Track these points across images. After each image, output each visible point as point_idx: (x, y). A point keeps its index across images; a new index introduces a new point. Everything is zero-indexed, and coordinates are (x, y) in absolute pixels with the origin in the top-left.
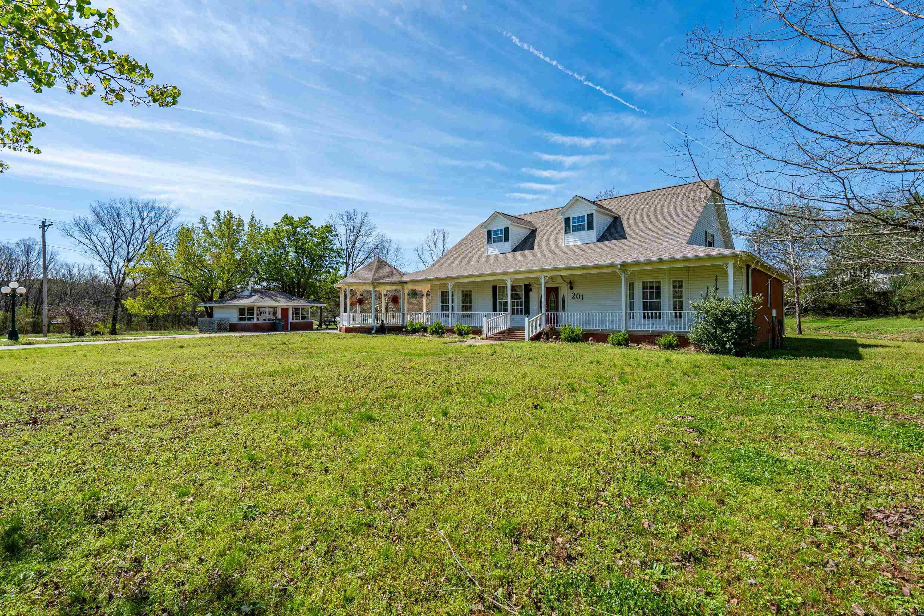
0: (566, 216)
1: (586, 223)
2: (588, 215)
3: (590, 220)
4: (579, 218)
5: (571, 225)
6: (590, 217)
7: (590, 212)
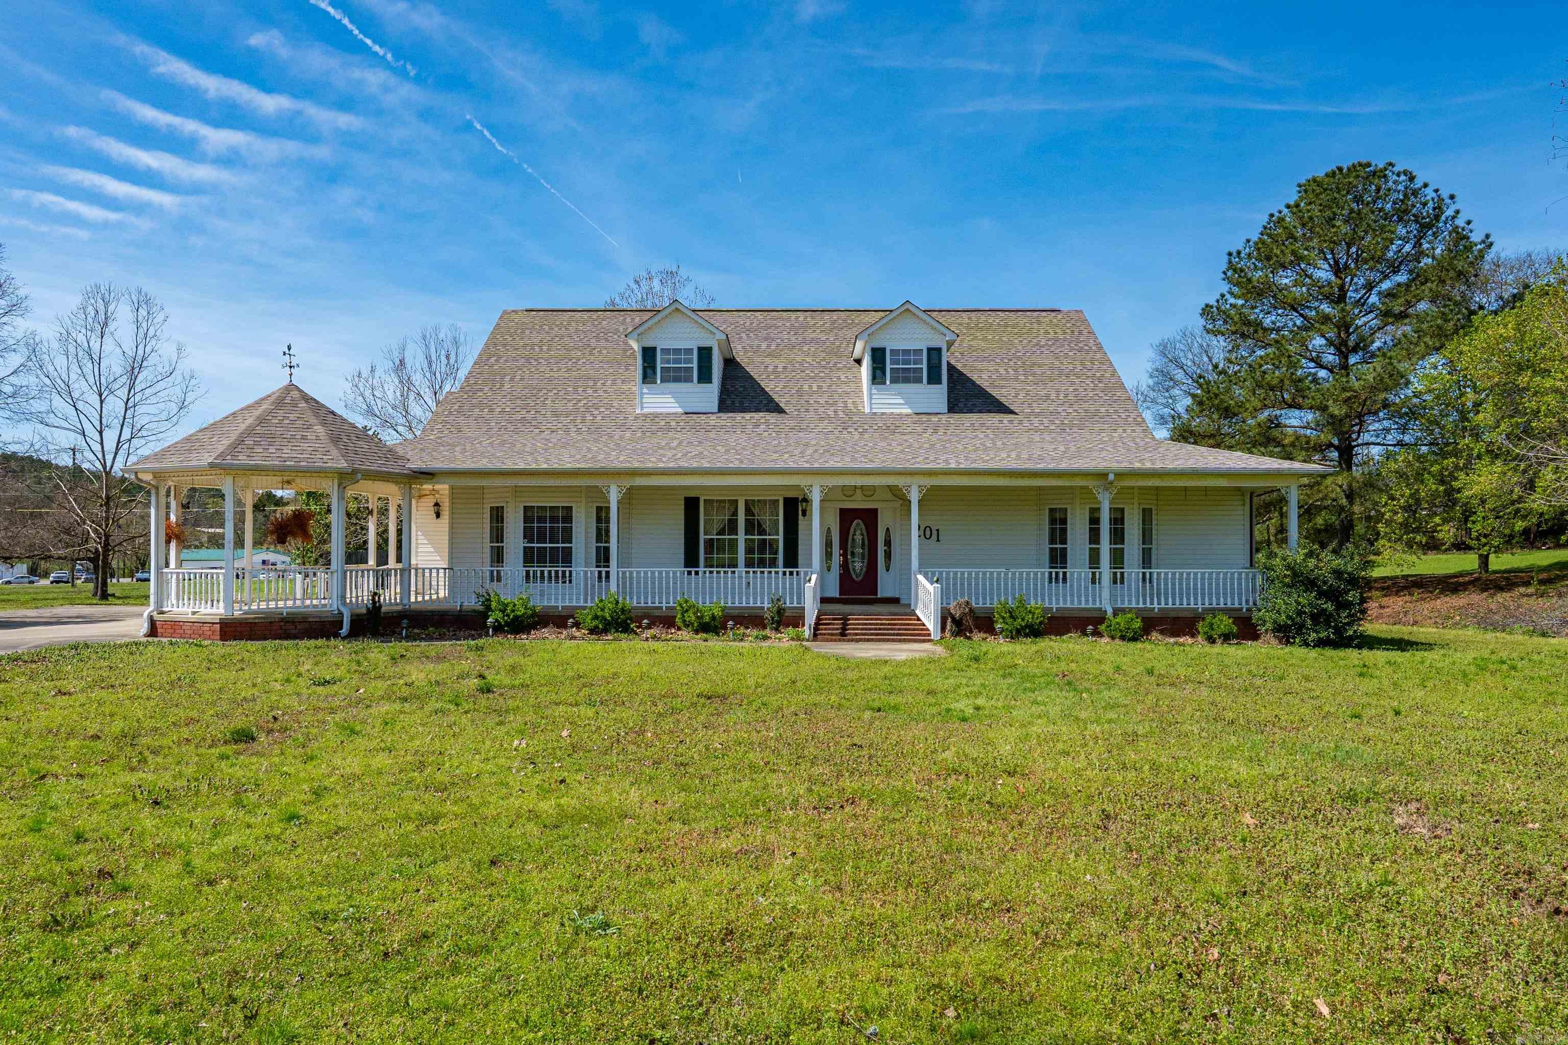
0: (877, 344)
1: (924, 366)
2: (930, 350)
3: (935, 361)
4: (906, 352)
5: (888, 367)
6: (934, 354)
7: (934, 344)
